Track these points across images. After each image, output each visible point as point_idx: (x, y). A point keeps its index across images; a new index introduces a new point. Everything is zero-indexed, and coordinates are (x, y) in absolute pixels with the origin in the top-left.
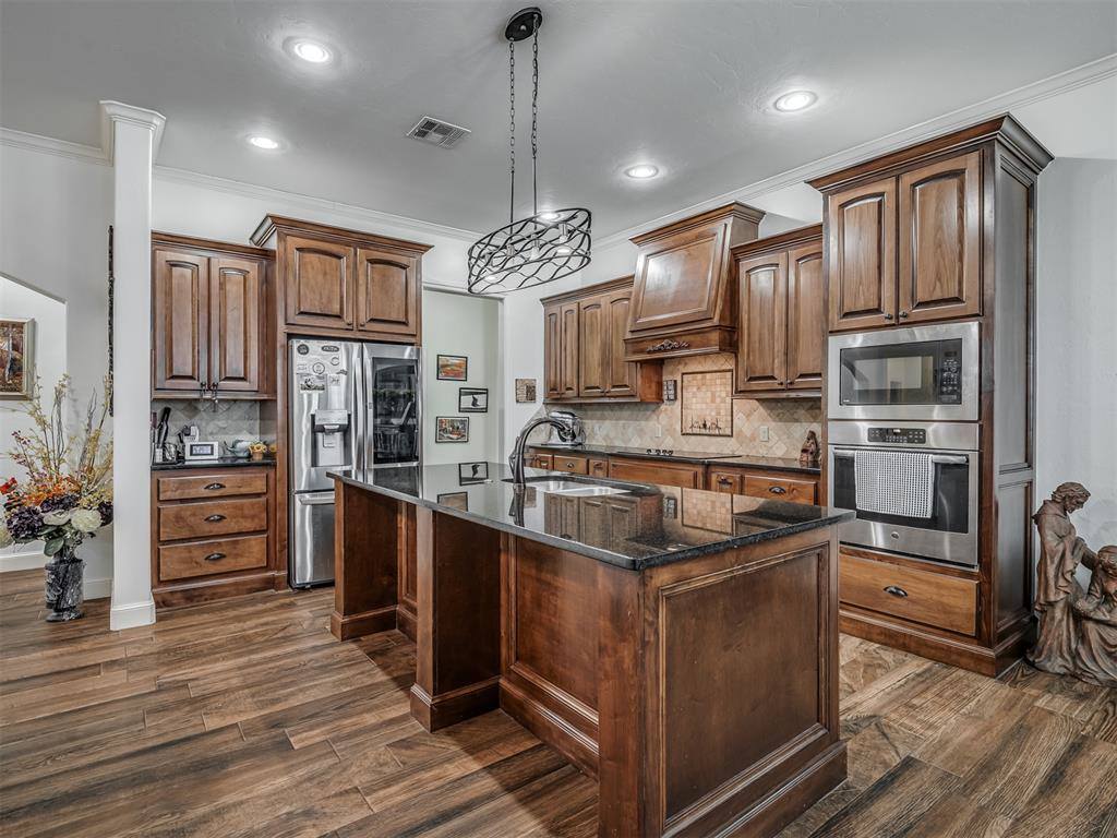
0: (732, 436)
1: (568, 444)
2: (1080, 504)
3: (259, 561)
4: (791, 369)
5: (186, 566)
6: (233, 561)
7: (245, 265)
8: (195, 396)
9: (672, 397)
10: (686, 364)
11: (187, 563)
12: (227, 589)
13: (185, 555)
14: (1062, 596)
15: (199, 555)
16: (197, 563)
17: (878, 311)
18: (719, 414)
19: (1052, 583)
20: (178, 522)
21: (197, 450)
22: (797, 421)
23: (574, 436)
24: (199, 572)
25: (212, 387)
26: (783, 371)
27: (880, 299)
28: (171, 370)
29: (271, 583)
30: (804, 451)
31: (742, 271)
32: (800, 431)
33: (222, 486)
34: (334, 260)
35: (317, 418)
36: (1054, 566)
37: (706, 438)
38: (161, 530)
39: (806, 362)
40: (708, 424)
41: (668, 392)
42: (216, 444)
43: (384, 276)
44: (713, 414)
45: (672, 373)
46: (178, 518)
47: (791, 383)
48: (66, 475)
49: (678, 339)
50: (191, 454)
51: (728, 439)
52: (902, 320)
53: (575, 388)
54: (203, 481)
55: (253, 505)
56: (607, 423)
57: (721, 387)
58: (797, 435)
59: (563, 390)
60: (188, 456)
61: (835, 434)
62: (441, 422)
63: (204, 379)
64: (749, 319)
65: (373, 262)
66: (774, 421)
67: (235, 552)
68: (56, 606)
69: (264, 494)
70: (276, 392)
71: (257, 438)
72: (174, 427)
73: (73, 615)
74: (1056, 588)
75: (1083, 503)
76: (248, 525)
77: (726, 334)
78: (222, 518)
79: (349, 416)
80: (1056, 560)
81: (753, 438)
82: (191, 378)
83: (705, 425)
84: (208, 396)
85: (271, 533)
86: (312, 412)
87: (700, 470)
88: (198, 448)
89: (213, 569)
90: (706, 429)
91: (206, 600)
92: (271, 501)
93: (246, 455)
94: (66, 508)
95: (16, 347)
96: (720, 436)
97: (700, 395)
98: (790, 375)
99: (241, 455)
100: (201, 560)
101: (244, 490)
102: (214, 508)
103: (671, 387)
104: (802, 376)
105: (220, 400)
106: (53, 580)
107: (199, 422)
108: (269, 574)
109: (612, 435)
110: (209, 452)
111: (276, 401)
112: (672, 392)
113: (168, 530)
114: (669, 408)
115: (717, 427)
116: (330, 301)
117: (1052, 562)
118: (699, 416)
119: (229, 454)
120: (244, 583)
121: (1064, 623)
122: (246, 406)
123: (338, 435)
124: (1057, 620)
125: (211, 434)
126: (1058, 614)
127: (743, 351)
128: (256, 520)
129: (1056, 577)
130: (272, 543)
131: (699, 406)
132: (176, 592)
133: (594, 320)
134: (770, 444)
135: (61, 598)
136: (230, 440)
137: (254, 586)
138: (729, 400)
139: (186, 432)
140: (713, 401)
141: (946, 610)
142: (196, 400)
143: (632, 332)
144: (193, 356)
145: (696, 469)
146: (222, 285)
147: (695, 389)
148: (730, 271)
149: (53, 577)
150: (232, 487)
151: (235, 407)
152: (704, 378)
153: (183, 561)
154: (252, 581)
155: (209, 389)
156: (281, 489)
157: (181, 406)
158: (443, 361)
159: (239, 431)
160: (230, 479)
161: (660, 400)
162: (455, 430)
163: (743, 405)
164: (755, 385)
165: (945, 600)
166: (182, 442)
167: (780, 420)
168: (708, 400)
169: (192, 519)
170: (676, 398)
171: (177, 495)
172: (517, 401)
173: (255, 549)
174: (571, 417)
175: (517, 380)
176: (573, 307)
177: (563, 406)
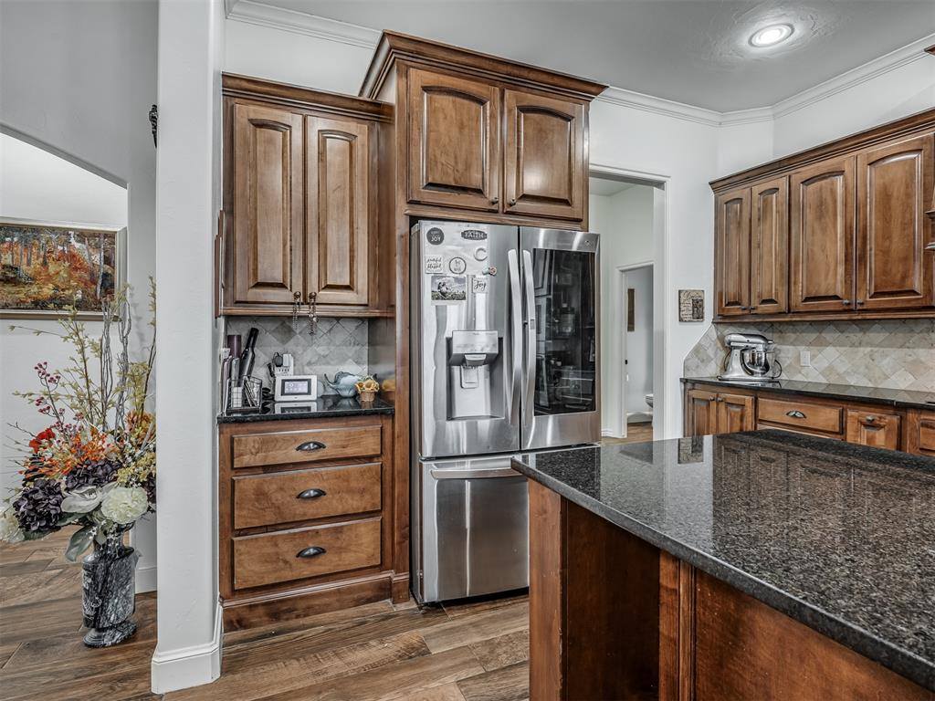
1: (757, 379)
3: (371, 557)
5: (270, 567)
6: (335, 558)
7: (352, 127)
8: (288, 311)
11: (272, 562)
12: (326, 600)
13: (270, 550)
15: (288, 550)
16: (286, 562)
20: (257, 500)
21: (289, 387)
23: (766, 367)
24: (288, 575)
25: (309, 299)
28: (255, 275)
29: (385, 591)
33: (320, 446)
34: (474, 106)
35: (455, 344)
38: (236, 512)
42: (314, 379)
43: (540, 130)
46: (260, 494)
48: (112, 426)
50: (283, 394)
53: (781, 300)
54: (295, 439)
55: (362, 473)
59: (756, 305)
60: (278, 397)
63: (298, 288)
65: (525, 109)
67: (338, 544)
68: (93, 622)
69: (378, 456)
70: (393, 306)
71: (364, 369)
72: (262, 355)
73: (118, 635)
76: (354, 504)
78: (320, 493)
79: (500, 340)
82: (282, 286)
84: (304, 310)
85: (386, 514)
86: (448, 334)
88: (292, 384)
89: (306, 570)
91: (298, 617)
92: (388, 467)
93: (351, 393)
94: (99, 482)
95: (108, 261)
99: (346, 393)
100: (291, 557)
101: (350, 452)
102: (308, 481)
105: (319, 318)
106: (90, 585)
107: (294, 348)
108: (384, 576)
110: (306, 390)
111: (393, 319)
113: (245, 512)
116: (468, 167)
119: (331, 392)
120: (350, 590)
122: (352, 326)
123: (482, 370)
125: (309, 364)
128: (367, 497)
130: (388, 530)
132: (256, 606)
135: (100, 611)
136: (331, 371)
137: (362, 594)
139: (277, 362)
142: (290, 317)
144: (284, 255)
146: (322, 154)
149: (90, 581)
150: (334, 447)
151: (338, 327)
153: (266, 560)
154: (361, 588)
155: (305, 302)
156: (401, 449)
157: (271, 326)
159: (343, 360)
160: (332, 436)
166: (272, 375)
169: (279, 496)
171: (257, 460)
172: (681, 320)
173: (365, 540)
174: (762, 342)
175: (680, 292)
176: (781, 183)
177: (741, 327)
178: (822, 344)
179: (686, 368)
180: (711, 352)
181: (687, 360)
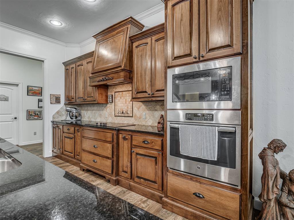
0: (132, 117)
1: (74, 120)
2: (282, 150)
4: (153, 88)
9: (111, 101)
10: (116, 88)
14: (275, 196)
17: (190, 55)
18: (128, 108)
19: (271, 190)
22: (156, 110)
23: (76, 117)
26: (150, 89)
27: (191, 49)
30: (159, 123)
31: (134, 46)
32: (158, 114)
36: (272, 181)
37: (123, 117)
39: (159, 85)
40: (124, 112)
41: (110, 100)
44: (126, 108)
45: (111, 92)
47: (153, 94)
49: (108, 76)
51: (131, 118)
52: (201, 59)
53: (75, 98)
56: (89, 112)
57: (128, 96)
58: (156, 116)
59: (71, 99)
61: (170, 116)
62: (29, 112)
64: (137, 68)
66: (148, 111)
74: (272, 192)
75: (283, 149)
77: (128, 73)
80: (273, 179)
81: (140, 118)
83: (123, 113)
87: (115, 132)
90: (123, 114)
96: (128, 117)
97: (121, 100)
98: (153, 90)
103: (111, 98)
104: (157, 91)
109: (91, 117)
112: (111, 99)
114: (110, 106)
115: (127, 113)
117: (271, 180)
118: (121, 109)
121: (274, 207)
124: (271, 207)
126: (272, 203)
127: (134, 80)
129: (273, 186)
131: (121, 105)
133: (81, 70)
134: (146, 120)
138: (131, 102)
140: (126, 103)
141: (224, 208)
143: (92, 74)
145: (113, 132)
147: (119, 98)
148: (129, 47)
152: (122, 94)
158: (30, 88)
161: (107, 103)
162: (36, 115)
163: (136, 104)
164: (139, 95)
165: (223, 202)
167: (150, 110)
168: (124, 103)
170: (112, 102)
172: (51, 103)
174: (75, 110)
175: (50, 95)
176: (74, 66)
177: (72, 106)
178: (87, 110)
179: (53, 118)
180: (63, 113)
181: (53, 115)
